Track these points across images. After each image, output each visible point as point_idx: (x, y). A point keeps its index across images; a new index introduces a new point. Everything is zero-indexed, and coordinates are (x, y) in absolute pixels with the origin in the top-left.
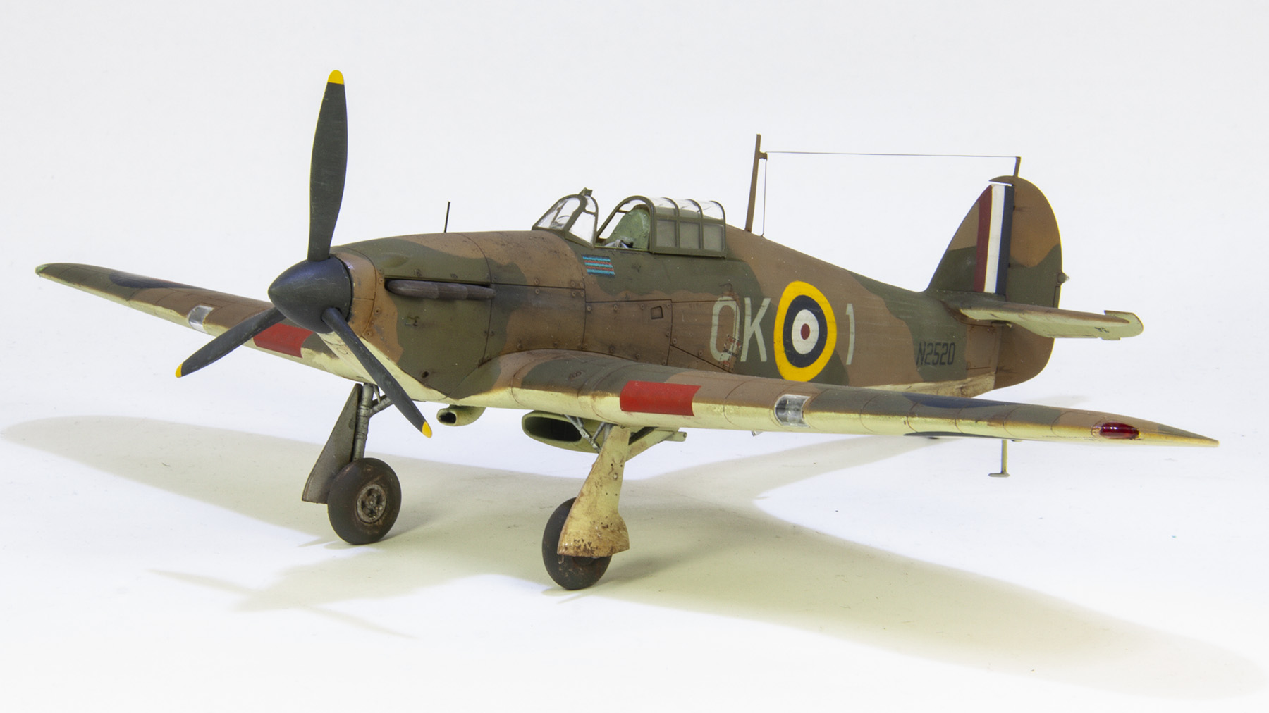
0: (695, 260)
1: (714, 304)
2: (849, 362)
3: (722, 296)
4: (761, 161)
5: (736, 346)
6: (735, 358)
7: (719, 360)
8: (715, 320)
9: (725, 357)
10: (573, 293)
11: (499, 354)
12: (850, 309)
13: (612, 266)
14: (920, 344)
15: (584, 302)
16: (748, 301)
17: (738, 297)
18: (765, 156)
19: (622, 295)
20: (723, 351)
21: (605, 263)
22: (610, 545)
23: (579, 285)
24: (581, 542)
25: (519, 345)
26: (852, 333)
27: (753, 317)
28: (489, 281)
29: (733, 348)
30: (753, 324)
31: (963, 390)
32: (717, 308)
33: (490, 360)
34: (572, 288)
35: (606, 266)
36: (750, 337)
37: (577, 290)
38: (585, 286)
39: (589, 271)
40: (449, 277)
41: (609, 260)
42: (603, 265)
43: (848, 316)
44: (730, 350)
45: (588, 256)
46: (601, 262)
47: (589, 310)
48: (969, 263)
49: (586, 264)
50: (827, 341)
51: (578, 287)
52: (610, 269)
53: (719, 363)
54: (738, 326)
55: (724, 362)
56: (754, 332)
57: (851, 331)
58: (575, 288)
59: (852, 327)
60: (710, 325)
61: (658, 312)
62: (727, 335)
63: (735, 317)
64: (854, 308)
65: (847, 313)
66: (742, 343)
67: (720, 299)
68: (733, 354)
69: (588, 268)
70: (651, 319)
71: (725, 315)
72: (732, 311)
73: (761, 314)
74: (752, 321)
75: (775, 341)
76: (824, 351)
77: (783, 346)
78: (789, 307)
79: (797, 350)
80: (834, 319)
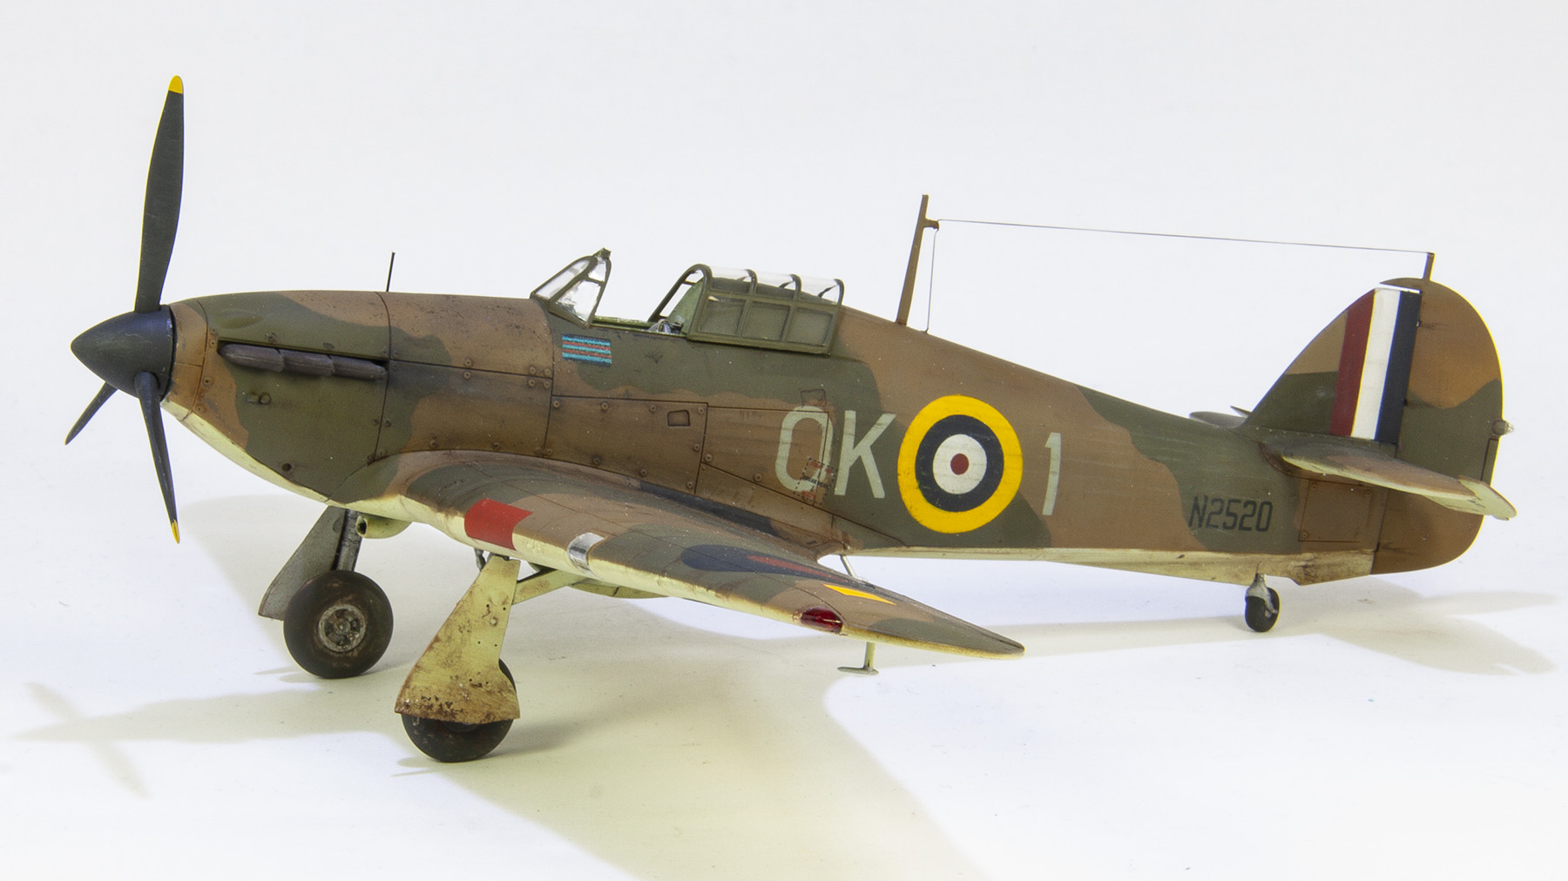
0: (767, 355)
1: (784, 416)
2: (1048, 509)
3: (803, 405)
4: (928, 232)
5: (824, 474)
6: (823, 490)
7: (794, 489)
8: (786, 437)
9: (806, 486)
10: (531, 382)
11: (400, 451)
12: (1054, 441)
13: (609, 352)
14: (1196, 498)
15: (550, 395)
16: (850, 415)
17: (832, 408)
18: (935, 225)
19: (620, 391)
20: (801, 479)
21: (599, 347)
22: (486, 709)
23: (543, 372)
24: (433, 701)
25: (433, 441)
26: (1054, 473)
27: (858, 438)
28: (386, 356)
29: (821, 475)
30: (857, 447)
31: (1308, 569)
32: (791, 420)
33: (386, 457)
34: (530, 375)
35: (600, 351)
36: (851, 464)
37: (535, 378)
38: (553, 374)
39: (565, 355)
40: (321, 347)
41: (608, 344)
42: (594, 350)
43: (1049, 449)
44: (815, 477)
45: (571, 336)
46: (592, 346)
47: (556, 406)
48: (1321, 394)
49: (564, 346)
50: (1002, 480)
51: (542, 375)
52: (606, 356)
53: (794, 493)
54: (828, 447)
55: (804, 493)
56: (860, 458)
57: (1051, 470)
58: (535, 376)
59: (1055, 465)
60: (776, 443)
61: (681, 418)
62: (809, 457)
63: (824, 435)
64: (1062, 439)
65: (1048, 445)
66: (837, 471)
67: (800, 408)
68: (819, 483)
69: (565, 352)
70: (669, 425)
71: (807, 432)
72: (819, 426)
73: (874, 434)
74: (857, 442)
75: (899, 472)
76: (996, 492)
77: (915, 480)
78: (932, 428)
79: (942, 487)
80: (1019, 451)
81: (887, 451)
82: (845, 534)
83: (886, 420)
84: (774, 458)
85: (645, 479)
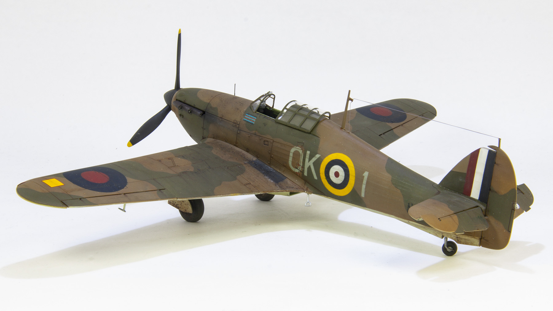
0: (294, 130)
1: (291, 148)
2: (363, 195)
3: (296, 147)
5: (301, 168)
6: (301, 173)
7: (294, 171)
8: (291, 155)
9: (297, 171)
10: (234, 124)
11: (207, 137)
12: (366, 174)
13: (255, 121)
14: (409, 204)
15: (237, 129)
16: (308, 152)
17: (304, 149)
18: (352, 100)
19: (254, 132)
20: (295, 168)
21: (253, 119)
23: (237, 122)
25: (213, 136)
26: (364, 184)
27: (310, 159)
28: (205, 110)
29: (300, 168)
30: (310, 162)
32: (293, 150)
33: (205, 138)
34: (234, 123)
35: (253, 120)
36: (308, 167)
37: (236, 124)
38: (239, 124)
39: (244, 119)
40: (193, 105)
41: (256, 118)
42: (251, 119)
44: (299, 169)
45: (248, 114)
46: (252, 118)
47: (239, 133)
48: (461, 180)
49: (245, 116)
50: (349, 183)
54: (302, 160)
56: (310, 166)
57: (363, 183)
58: (235, 123)
59: (365, 182)
60: (289, 156)
61: (266, 143)
62: (297, 162)
63: (301, 156)
64: (369, 174)
65: (364, 175)
66: (304, 168)
67: (295, 147)
68: (300, 171)
69: (245, 118)
70: (264, 144)
71: (296, 154)
72: (300, 154)
73: (314, 159)
74: (309, 161)
75: (320, 173)
76: (347, 186)
77: (325, 176)
78: (330, 162)
79: (332, 180)
80: (354, 175)
81: (317, 164)
82: (307, 188)
83: (318, 156)
84: (288, 160)
85: (259, 158)
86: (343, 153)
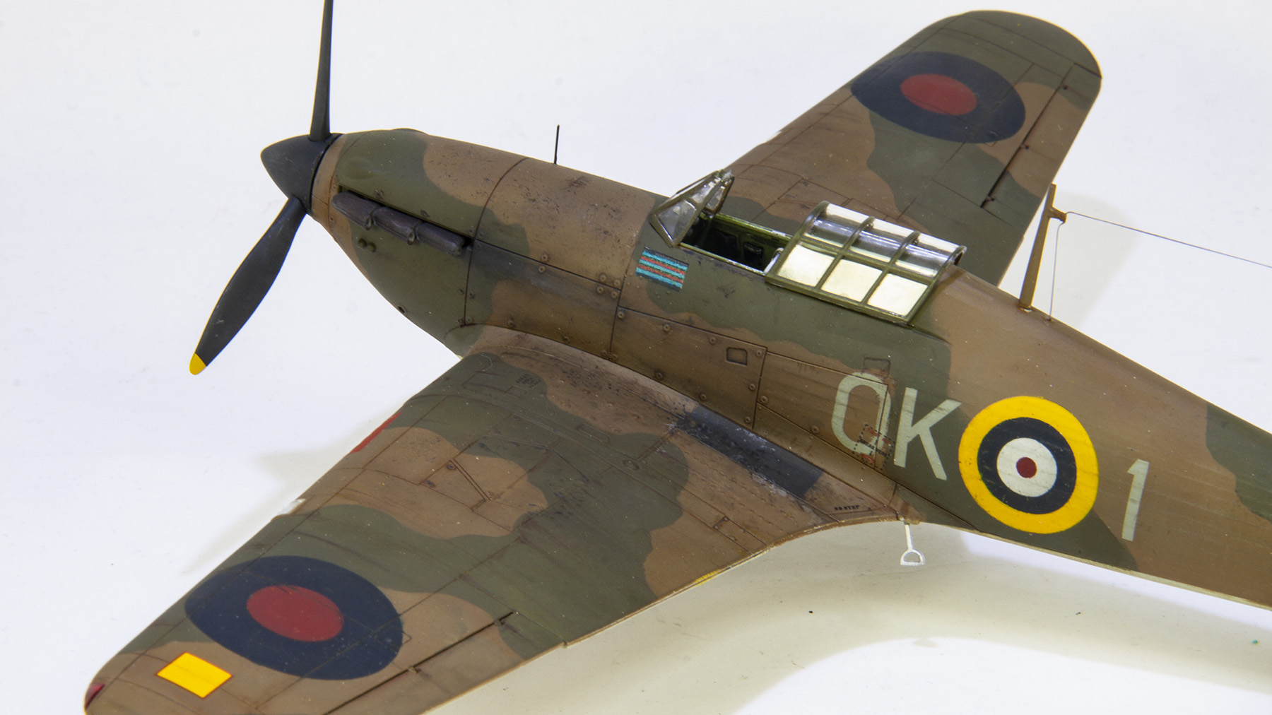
0: (843, 313)
1: (842, 377)
2: (1128, 533)
3: (863, 372)
5: (881, 444)
6: (881, 458)
7: (852, 449)
8: (842, 398)
9: (864, 449)
10: (601, 288)
11: (484, 323)
12: (1139, 470)
13: (683, 277)
15: (616, 305)
16: (911, 394)
17: (893, 382)
18: (1062, 217)
19: (684, 316)
20: (858, 441)
21: (675, 269)
23: (613, 282)
25: (511, 321)
26: (1134, 501)
27: (918, 416)
28: (471, 235)
29: (878, 442)
30: (917, 425)
32: (848, 383)
33: (472, 324)
34: (599, 282)
35: (675, 274)
36: (910, 440)
37: (606, 288)
38: (622, 286)
39: (639, 270)
40: (417, 212)
41: (685, 268)
42: (668, 271)
43: (1132, 476)
44: (873, 443)
45: (653, 252)
46: (669, 267)
47: (620, 317)
49: (642, 261)
50: (1074, 494)
51: (611, 285)
52: (679, 280)
53: (853, 452)
54: (886, 418)
55: (863, 455)
56: (918, 436)
57: (1131, 497)
58: (604, 284)
59: (1136, 493)
60: (832, 401)
61: (738, 355)
62: (867, 423)
63: (881, 405)
64: (1150, 468)
65: (1131, 471)
66: (895, 443)
67: (859, 374)
68: (877, 450)
69: (640, 267)
70: (728, 359)
71: (861, 397)
72: (877, 396)
73: (934, 417)
74: (915, 421)
75: (960, 460)
76: (1067, 505)
77: (978, 472)
78: (998, 426)
79: (1008, 486)
80: (1095, 470)
81: (948, 434)
82: (906, 504)
83: (949, 406)
84: (830, 416)
85: (704, 404)
86: (1045, 398)
